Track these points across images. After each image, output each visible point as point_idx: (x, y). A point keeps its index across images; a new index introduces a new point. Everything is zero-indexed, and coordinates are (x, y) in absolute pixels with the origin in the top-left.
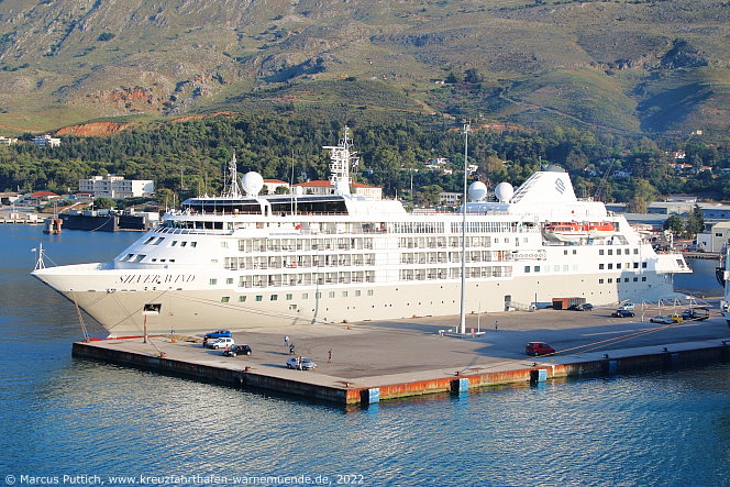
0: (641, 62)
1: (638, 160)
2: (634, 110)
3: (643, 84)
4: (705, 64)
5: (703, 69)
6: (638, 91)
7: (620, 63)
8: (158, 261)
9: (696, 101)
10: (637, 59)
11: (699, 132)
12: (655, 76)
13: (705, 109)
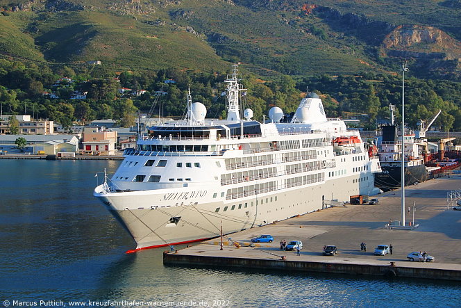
0: (29, 5)
1: (95, 85)
2: (33, 44)
3: (34, 24)
4: (82, 9)
5: (81, 12)
6: (31, 29)
7: (13, 6)
8: (176, 181)
9: (86, 37)
10: (26, 3)
11: (99, 63)
12: (42, 18)
13: (95, 43)
